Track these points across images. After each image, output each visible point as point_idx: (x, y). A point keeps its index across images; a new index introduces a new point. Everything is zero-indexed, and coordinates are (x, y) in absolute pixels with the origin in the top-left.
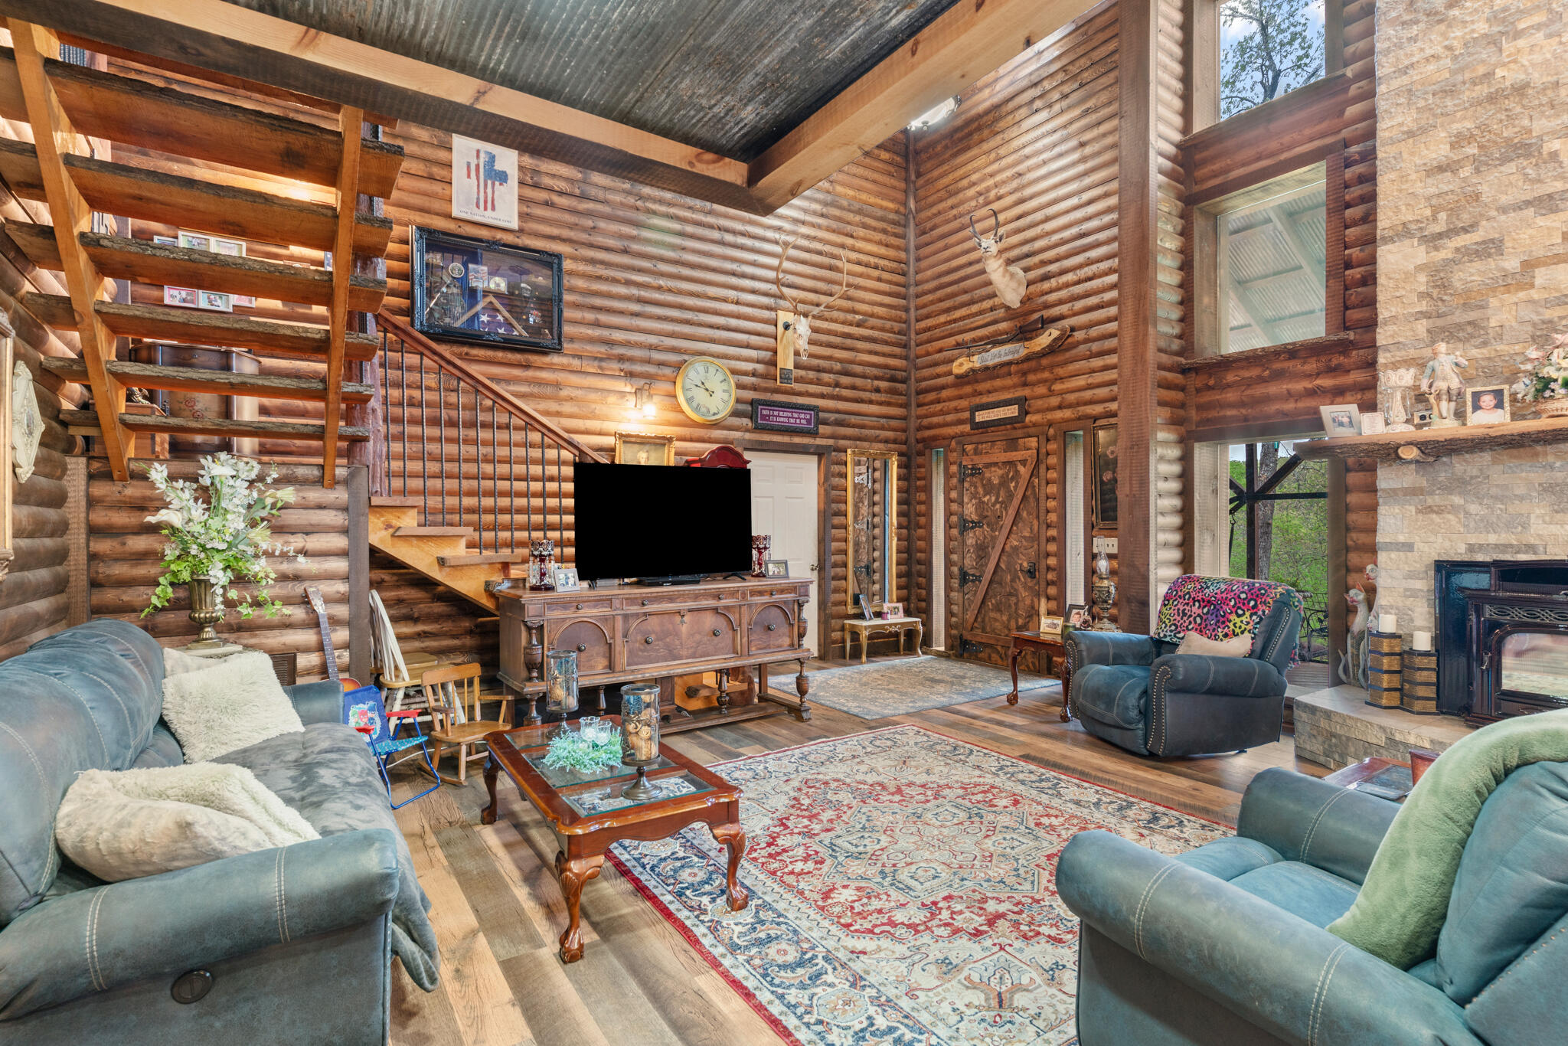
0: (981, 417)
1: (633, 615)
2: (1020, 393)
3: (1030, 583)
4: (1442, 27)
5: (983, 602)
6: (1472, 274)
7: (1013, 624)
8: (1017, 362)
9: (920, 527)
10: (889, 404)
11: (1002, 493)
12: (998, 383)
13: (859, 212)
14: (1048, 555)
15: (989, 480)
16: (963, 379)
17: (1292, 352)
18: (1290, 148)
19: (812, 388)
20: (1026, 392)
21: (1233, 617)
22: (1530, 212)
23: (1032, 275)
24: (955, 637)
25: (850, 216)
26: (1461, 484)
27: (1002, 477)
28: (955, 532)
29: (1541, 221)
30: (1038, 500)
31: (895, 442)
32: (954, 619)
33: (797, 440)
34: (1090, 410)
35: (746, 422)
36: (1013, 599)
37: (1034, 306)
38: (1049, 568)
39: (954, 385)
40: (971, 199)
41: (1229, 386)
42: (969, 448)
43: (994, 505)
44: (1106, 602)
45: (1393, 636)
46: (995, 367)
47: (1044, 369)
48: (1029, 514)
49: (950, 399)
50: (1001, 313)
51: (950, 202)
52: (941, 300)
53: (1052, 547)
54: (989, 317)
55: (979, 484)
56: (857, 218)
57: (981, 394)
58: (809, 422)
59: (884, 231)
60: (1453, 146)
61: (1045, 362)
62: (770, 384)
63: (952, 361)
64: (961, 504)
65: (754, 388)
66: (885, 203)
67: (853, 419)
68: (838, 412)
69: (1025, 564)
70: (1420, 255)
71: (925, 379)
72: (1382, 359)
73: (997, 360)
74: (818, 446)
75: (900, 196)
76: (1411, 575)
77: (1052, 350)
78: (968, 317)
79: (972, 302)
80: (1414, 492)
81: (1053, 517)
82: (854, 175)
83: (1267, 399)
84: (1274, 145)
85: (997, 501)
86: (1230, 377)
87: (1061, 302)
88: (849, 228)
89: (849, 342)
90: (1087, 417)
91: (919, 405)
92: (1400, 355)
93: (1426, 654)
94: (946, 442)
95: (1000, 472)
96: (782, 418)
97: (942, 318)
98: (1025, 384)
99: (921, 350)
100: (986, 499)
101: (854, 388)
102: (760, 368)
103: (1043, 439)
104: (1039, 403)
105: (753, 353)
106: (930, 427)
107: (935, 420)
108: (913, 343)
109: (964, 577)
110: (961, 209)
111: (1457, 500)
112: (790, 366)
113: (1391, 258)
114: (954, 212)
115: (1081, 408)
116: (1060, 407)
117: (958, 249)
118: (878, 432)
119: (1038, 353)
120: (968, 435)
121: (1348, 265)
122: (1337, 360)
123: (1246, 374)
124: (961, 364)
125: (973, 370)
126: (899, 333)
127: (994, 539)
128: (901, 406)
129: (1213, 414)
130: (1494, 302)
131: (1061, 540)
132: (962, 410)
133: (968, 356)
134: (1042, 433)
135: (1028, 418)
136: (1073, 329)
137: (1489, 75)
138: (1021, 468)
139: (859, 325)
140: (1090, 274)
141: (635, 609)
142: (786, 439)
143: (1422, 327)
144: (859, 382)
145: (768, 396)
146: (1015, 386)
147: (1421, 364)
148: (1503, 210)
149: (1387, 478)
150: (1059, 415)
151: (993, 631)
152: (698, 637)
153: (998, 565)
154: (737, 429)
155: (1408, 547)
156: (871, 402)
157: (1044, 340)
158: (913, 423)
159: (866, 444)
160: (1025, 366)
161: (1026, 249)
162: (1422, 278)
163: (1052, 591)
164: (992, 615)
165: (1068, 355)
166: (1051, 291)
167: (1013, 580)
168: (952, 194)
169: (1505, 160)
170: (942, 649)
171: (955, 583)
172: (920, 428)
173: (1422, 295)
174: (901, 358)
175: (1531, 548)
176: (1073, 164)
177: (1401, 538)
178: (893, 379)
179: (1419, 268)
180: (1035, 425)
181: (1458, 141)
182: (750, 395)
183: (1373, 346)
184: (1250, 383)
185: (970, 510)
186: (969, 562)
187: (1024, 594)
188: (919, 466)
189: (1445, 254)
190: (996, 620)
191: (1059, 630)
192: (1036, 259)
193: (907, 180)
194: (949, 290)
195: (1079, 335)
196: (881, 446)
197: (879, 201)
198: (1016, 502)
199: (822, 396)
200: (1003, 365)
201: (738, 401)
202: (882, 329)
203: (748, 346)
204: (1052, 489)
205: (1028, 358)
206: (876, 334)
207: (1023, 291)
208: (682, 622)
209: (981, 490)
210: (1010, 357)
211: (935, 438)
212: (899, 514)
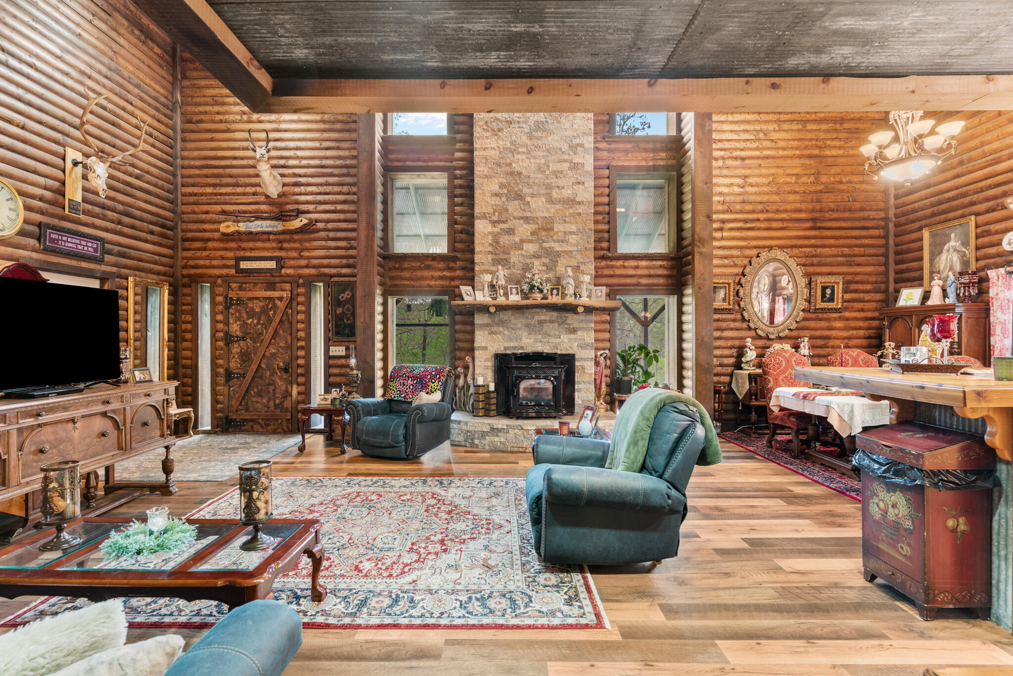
0: (244, 265)
1: (27, 428)
2: (277, 254)
3: (285, 376)
4: (496, 137)
5: (247, 391)
6: (505, 240)
7: (271, 404)
8: (276, 233)
9: (186, 341)
10: (160, 245)
11: (263, 318)
12: (259, 244)
13: (137, 86)
14: (298, 358)
15: (252, 309)
16: (227, 237)
17: (434, 257)
18: (433, 161)
19: (98, 222)
20: (283, 254)
21: (430, 384)
22: (522, 221)
23: (287, 180)
24: (221, 418)
25: (131, 87)
26: (502, 323)
27: (263, 307)
28: (221, 344)
29: (525, 226)
30: (291, 324)
31: (165, 274)
32: (219, 406)
33: (84, 265)
34: (327, 270)
35: (32, 242)
36: (271, 388)
37: (287, 200)
38: (299, 366)
39: (219, 240)
40: (236, 113)
41: (405, 269)
42: (234, 285)
43: (256, 325)
44: (356, 382)
45: (483, 386)
46: (257, 233)
47: (295, 241)
48: (284, 332)
49: (215, 249)
50: (262, 199)
51: (216, 109)
52: (207, 176)
53: (301, 353)
54: (251, 199)
55: (243, 311)
56: (136, 91)
57: (244, 249)
58: (96, 250)
59: (157, 110)
60: (500, 187)
61: (296, 237)
62: (58, 211)
63: (220, 222)
64: (227, 324)
65: (42, 212)
66: (158, 88)
67: (133, 253)
68: (120, 245)
69: (281, 364)
70: (490, 228)
71: (191, 231)
72: (477, 268)
73: (259, 229)
74: (104, 272)
75: (169, 86)
76: (486, 360)
77: (302, 230)
78: (233, 194)
79: (237, 185)
80: (487, 325)
81: (302, 334)
82: (133, 55)
83: (423, 278)
84: (425, 157)
85: (258, 323)
86: (406, 265)
87: (307, 203)
88: (129, 96)
89: (129, 189)
90: (325, 275)
91: (184, 250)
92: (483, 268)
93: (493, 392)
94: (212, 279)
95: (261, 304)
96: (71, 243)
97: (209, 190)
98: (281, 249)
99: (186, 208)
100: (249, 321)
101: (133, 227)
102: (48, 194)
103: (295, 286)
104: (292, 262)
105: (41, 180)
106: (196, 267)
107: (201, 262)
108: (179, 202)
109: (229, 375)
110: (227, 117)
111: (501, 329)
112: (78, 198)
113: (480, 226)
114: (220, 117)
115: (322, 270)
116: (307, 267)
117: (225, 144)
118: (152, 266)
119: (292, 230)
120: (233, 276)
121: (456, 223)
122: (452, 265)
123: (414, 264)
124: (228, 227)
125: (239, 232)
126: (168, 192)
127: (256, 349)
128: (169, 247)
129: (398, 282)
130: (512, 253)
131: (307, 348)
132: (228, 258)
133: (234, 221)
134: (294, 281)
135: (283, 271)
136: (316, 221)
137: (510, 164)
138: (278, 303)
139: (137, 177)
140: (328, 191)
141: (30, 421)
142: (74, 263)
143: (490, 257)
144: (137, 223)
145: (56, 222)
146: (273, 248)
147: (493, 273)
148: (515, 218)
149: (479, 319)
150: (307, 271)
151: (255, 410)
152: (88, 440)
153: (259, 365)
154: (24, 248)
155: (486, 348)
156: (146, 241)
157: (297, 223)
158: (180, 263)
159: (142, 274)
160: (281, 237)
161: (282, 162)
162: (490, 238)
163: (301, 380)
164: (255, 399)
165: (313, 236)
166: (301, 194)
167: (272, 375)
168: (217, 104)
169: (515, 199)
170: (209, 428)
171: (221, 380)
172: (185, 267)
173: (491, 245)
174: (169, 211)
175: (522, 348)
176: (316, 122)
177: (483, 345)
178: (163, 226)
179: (490, 233)
180: (288, 275)
181: (502, 186)
182: (38, 217)
183: (472, 262)
184: (415, 269)
185: (235, 328)
186: (234, 364)
187: (280, 383)
188: (184, 295)
189: (497, 230)
190: (258, 402)
191: (329, 402)
192: (290, 171)
193: (174, 76)
194: (216, 171)
195: (320, 225)
196: (154, 276)
197: (152, 84)
198: (274, 324)
199: (107, 230)
200: (264, 233)
201: (26, 221)
202: (155, 185)
203: (35, 172)
204: (301, 317)
205: (284, 232)
206: (151, 188)
207: (280, 189)
208: (75, 429)
209: (245, 316)
210: (270, 229)
211: (201, 276)
212: (169, 331)
